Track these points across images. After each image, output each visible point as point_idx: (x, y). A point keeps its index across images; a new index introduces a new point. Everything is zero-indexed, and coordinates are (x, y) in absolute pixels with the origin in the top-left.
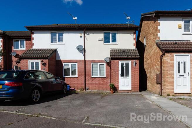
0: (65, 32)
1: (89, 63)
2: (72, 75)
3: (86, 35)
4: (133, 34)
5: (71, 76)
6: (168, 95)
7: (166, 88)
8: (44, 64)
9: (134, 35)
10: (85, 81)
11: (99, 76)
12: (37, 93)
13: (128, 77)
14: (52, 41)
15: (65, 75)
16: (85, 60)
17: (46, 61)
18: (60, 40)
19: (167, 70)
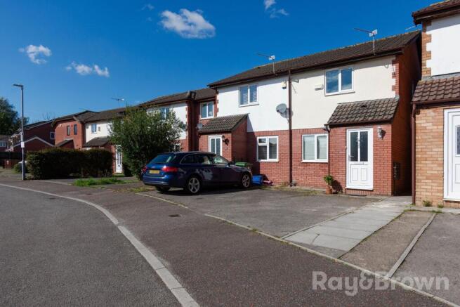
0: (259, 83)
1: (298, 135)
2: (270, 157)
3: (293, 83)
4: (390, 66)
5: (268, 160)
6: (428, 205)
7: (422, 187)
8: (226, 141)
9: (395, 67)
10: (291, 170)
11: (316, 160)
12: (196, 182)
13: (365, 163)
14: (242, 101)
15: (260, 159)
16: (291, 131)
17: (229, 136)
18: (253, 98)
19: (424, 147)
